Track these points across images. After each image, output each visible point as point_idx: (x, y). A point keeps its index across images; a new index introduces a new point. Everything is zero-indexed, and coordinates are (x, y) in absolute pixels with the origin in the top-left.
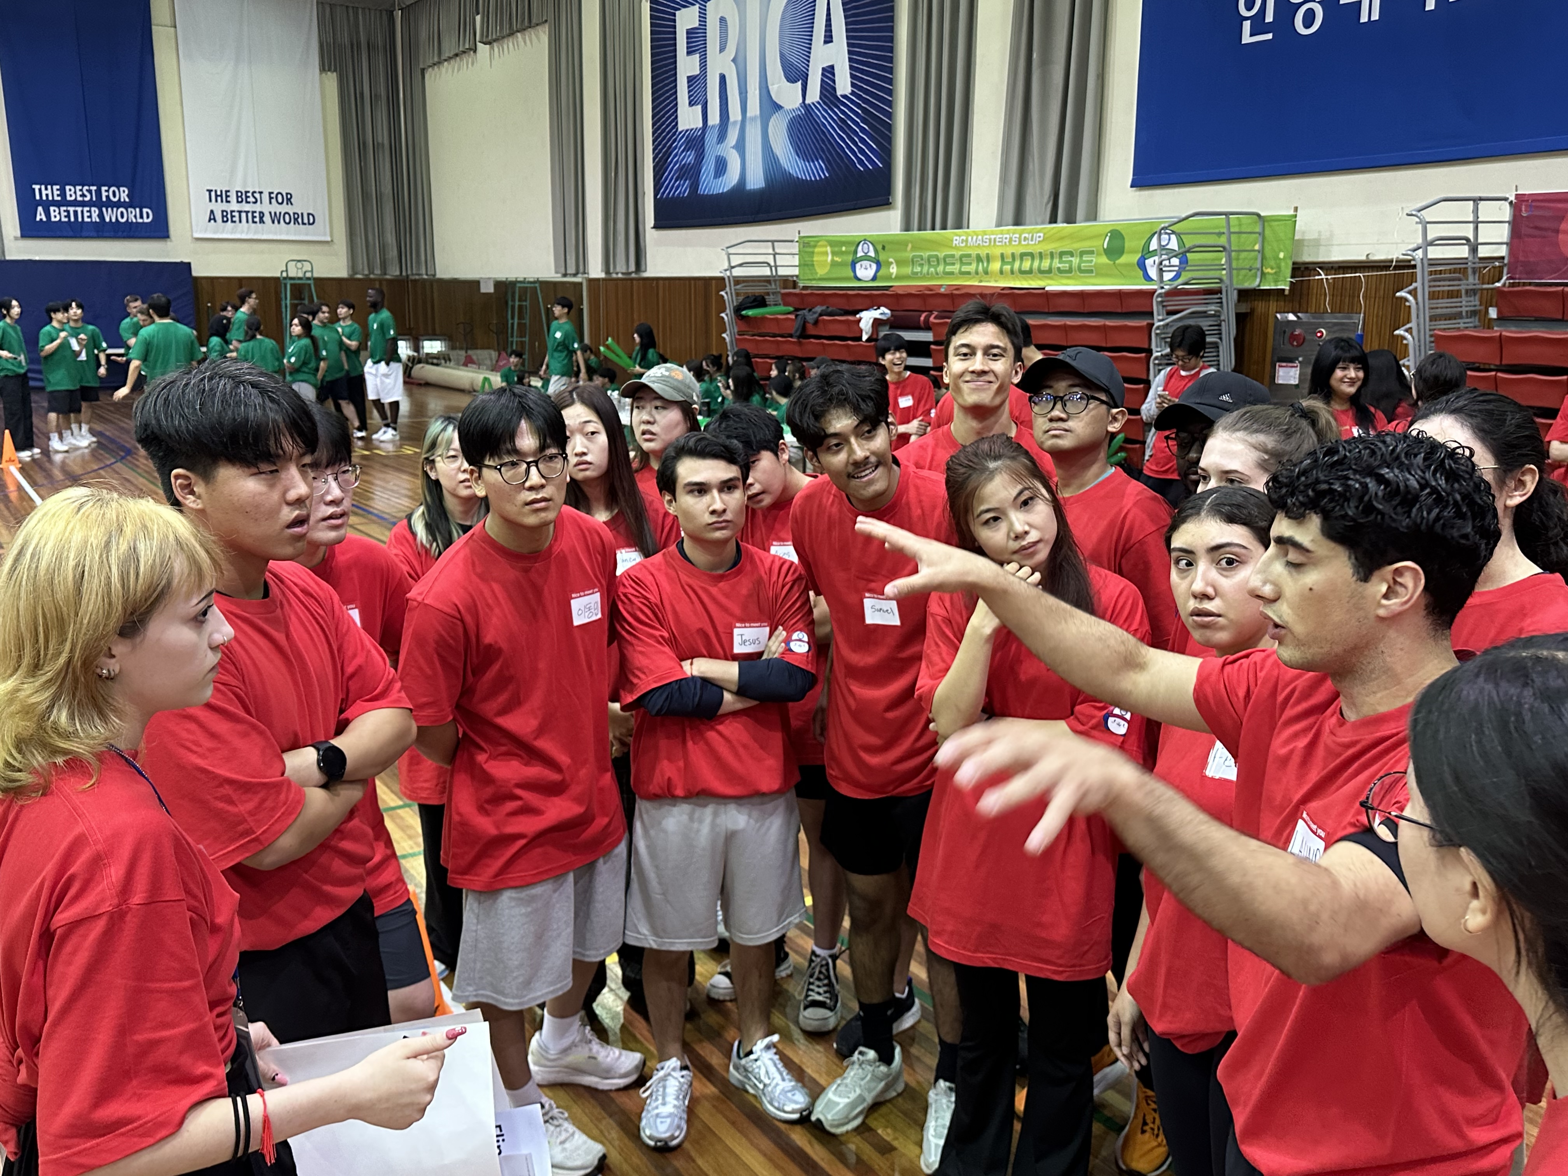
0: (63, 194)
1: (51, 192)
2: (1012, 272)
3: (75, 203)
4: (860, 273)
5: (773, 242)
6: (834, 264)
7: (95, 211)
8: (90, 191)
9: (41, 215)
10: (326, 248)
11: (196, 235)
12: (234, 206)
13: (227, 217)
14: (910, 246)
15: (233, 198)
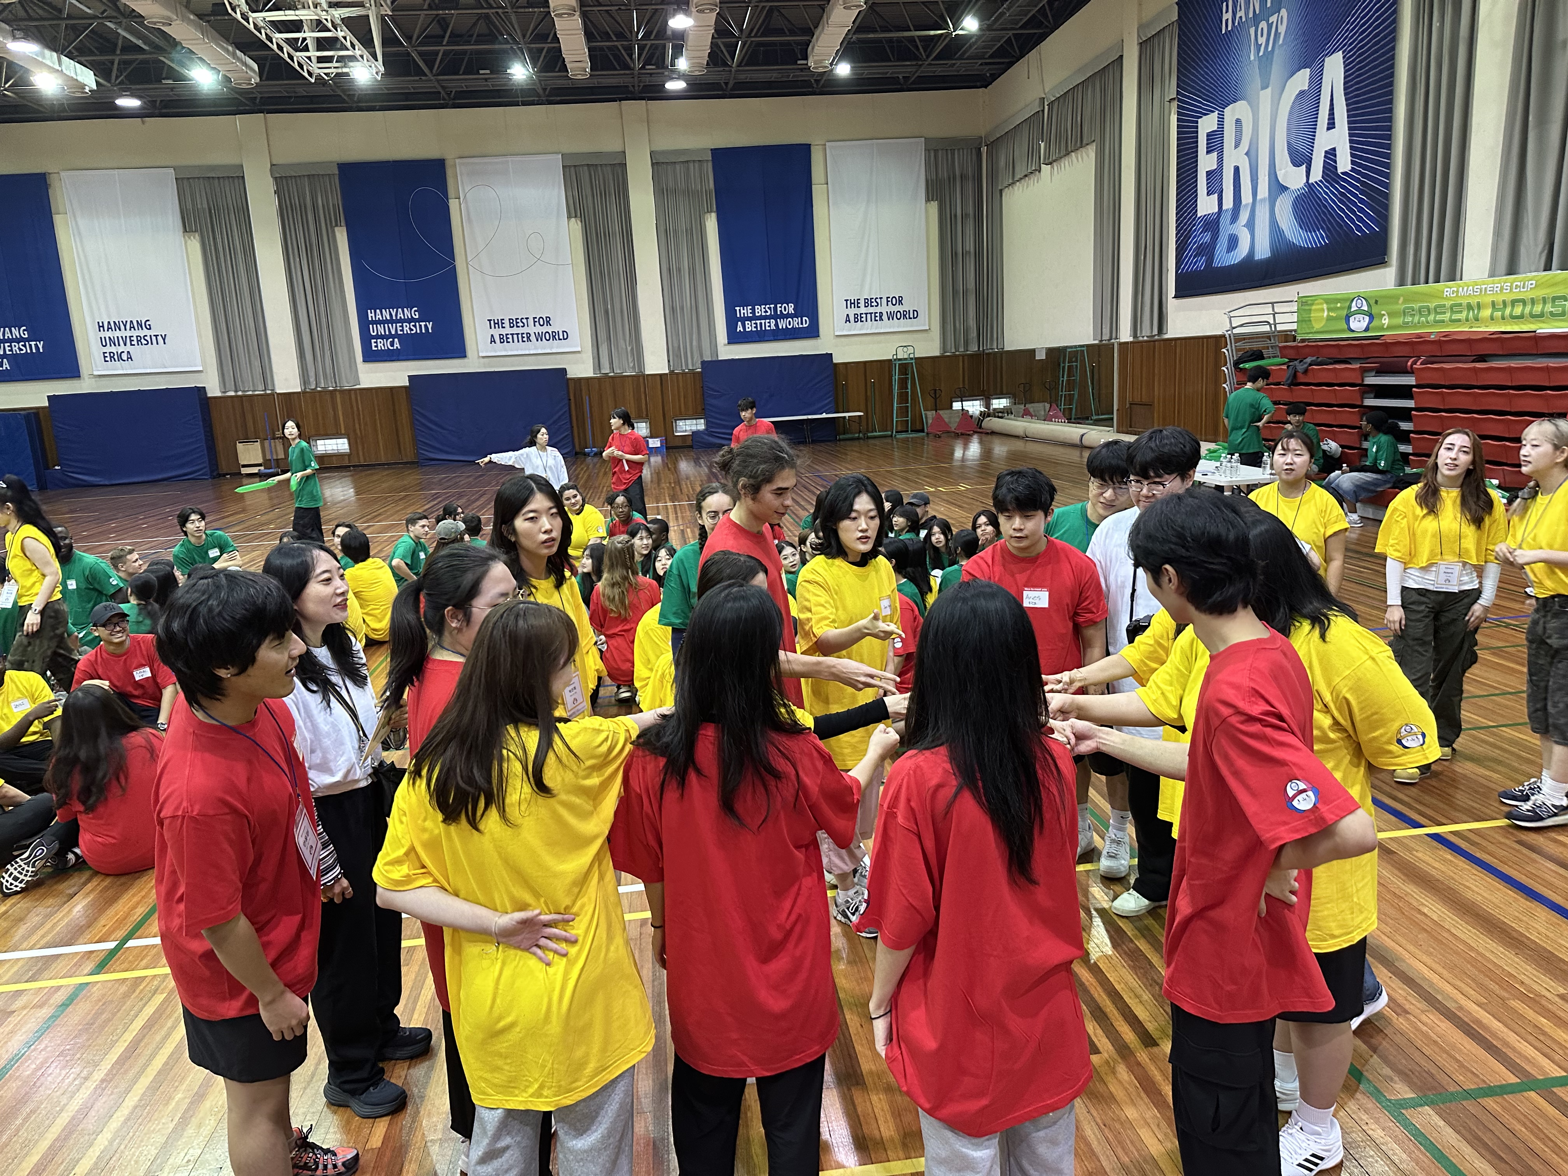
0: (753, 312)
1: (745, 311)
2: (1503, 318)
3: (761, 318)
4: (1353, 325)
5: (1273, 303)
6: (1329, 318)
7: (773, 322)
8: (770, 308)
9: (740, 328)
10: (924, 335)
11: (837, 333)
12: (863, 310)
13: (858, 318)
14: (1401, 299)
15: (862, 304)
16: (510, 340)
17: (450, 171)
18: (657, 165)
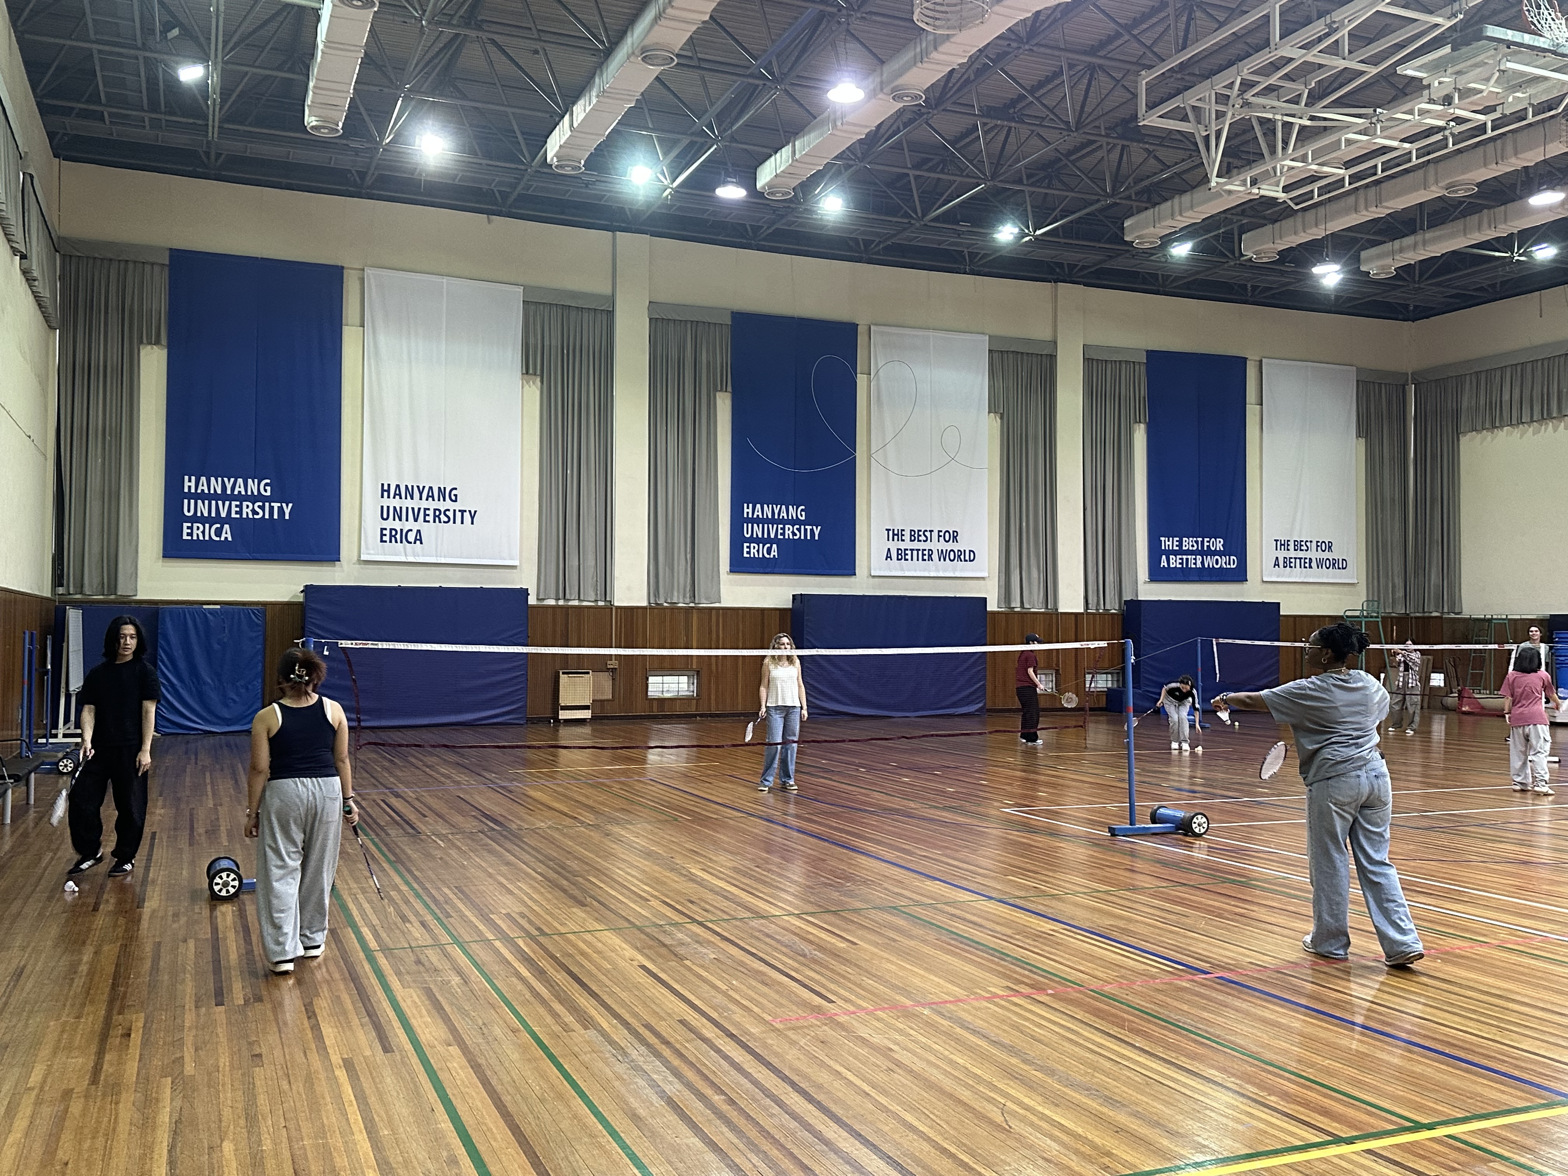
0: (1180, 545)
1: (1168, 543)
3: (1189, 552)
7: (1199, 558)
8: (1197, 542)
9: (1164, 563)
10: (1352, 589)
11: (1265, 579)
12: (1292, 554)
13: (1288, 563)
15: (1292, 547)
16: (909, 557)
17: (861, 340)
18: (1088, 361)
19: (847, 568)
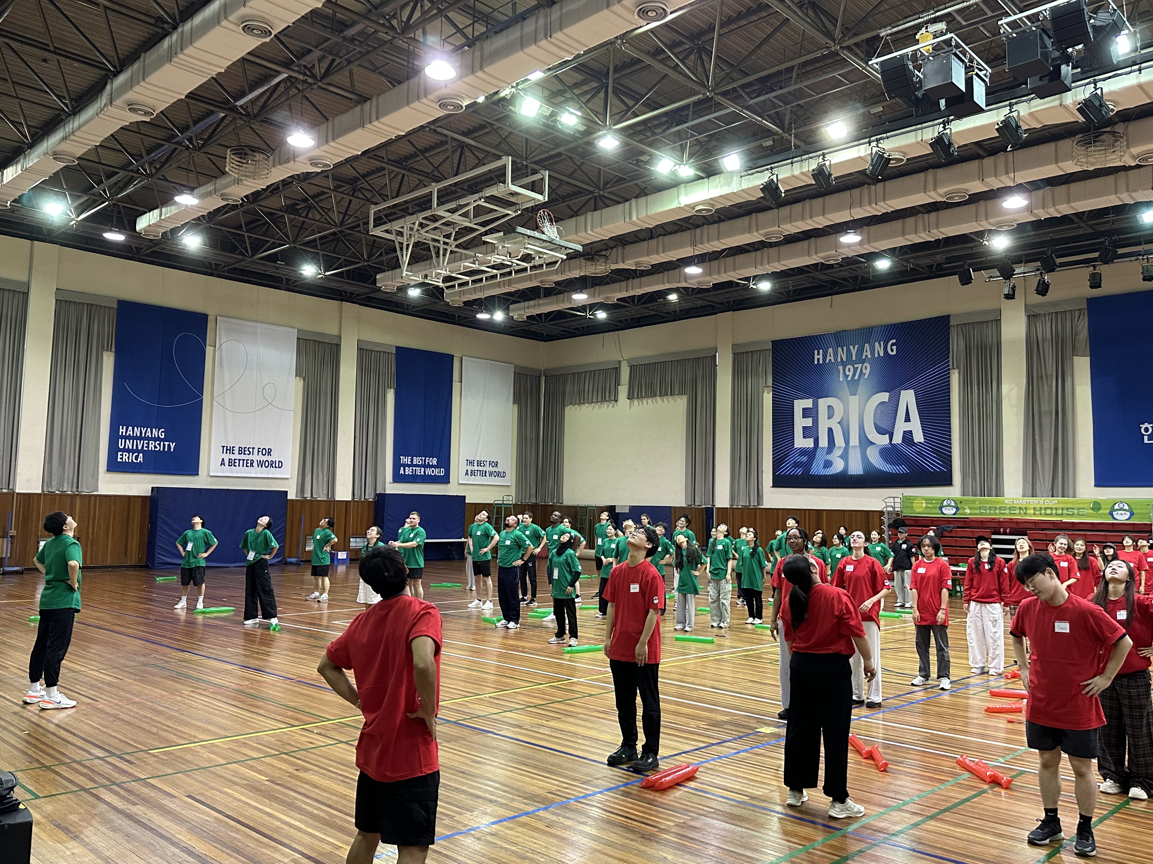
0: (412, 461)
1: (407, 460)
2: (1042, 514)
3: (416, 465)
4: (945, 511)
6: (927, 507)
7: (423, 470)
8: (422, 460)
9: (401, 471)
10: (508, 489)
11: (460, 482)
12: (476, 468)
13: (473, 473)
14: (972, 502)
15: (475, 464)
16: (237, 464)
17: (210, 325)
18: (360, 350)
19: (193, 470)
